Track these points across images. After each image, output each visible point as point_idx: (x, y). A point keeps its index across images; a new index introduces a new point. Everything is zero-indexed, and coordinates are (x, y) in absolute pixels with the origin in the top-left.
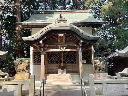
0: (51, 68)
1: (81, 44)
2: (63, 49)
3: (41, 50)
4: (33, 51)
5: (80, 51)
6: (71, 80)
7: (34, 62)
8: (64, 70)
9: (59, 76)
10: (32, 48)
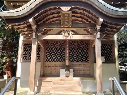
0: (50, 68)
1: (99, 25)
2: (68, 35)
3: (32, 36)
4: (23, 41)
5: (98, 39)
6: (80, 87)
7: (24, 58)
8: (69, 72)
9: (61, 80)
10: (22, 36)
